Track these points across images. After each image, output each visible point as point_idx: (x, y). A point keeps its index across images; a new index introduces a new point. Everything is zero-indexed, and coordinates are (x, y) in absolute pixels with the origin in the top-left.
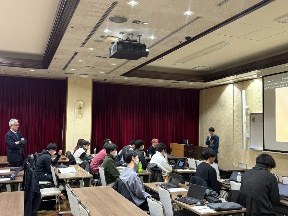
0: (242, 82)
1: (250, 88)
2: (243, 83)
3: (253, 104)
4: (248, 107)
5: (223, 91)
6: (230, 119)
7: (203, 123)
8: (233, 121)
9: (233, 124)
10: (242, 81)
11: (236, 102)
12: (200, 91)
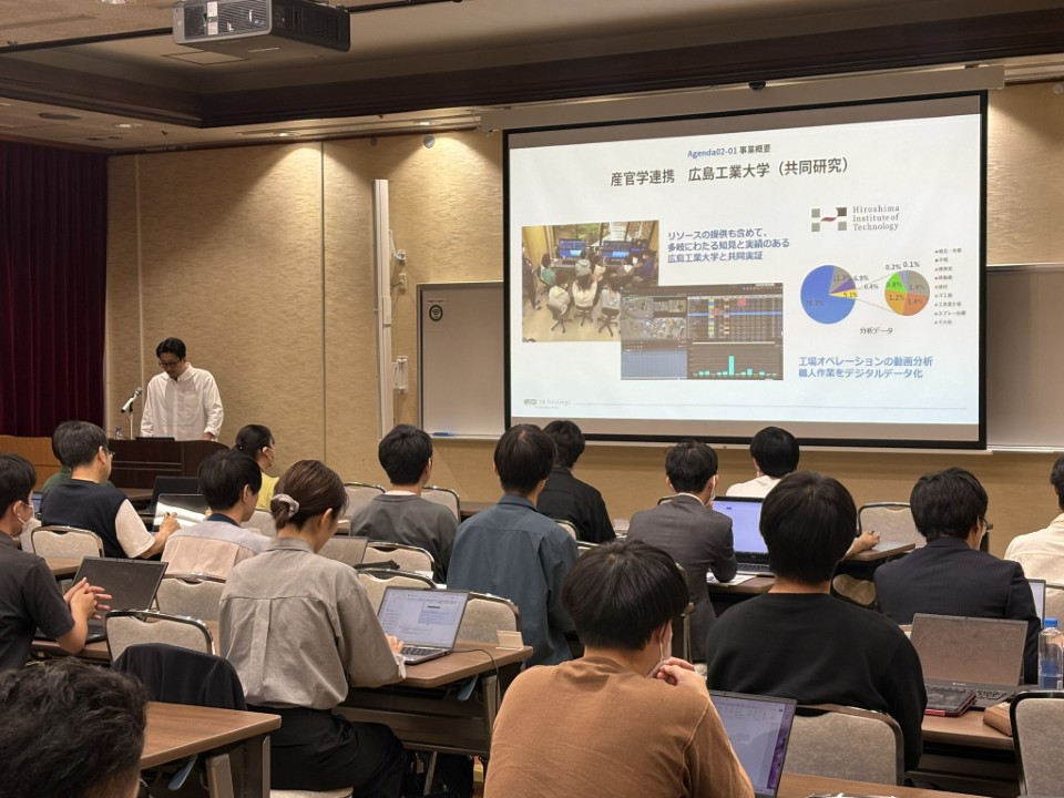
0: (368, 141)
1: (413, 170)
2: (374, 144)
3: (428, 244)
4: (403, 256)
5: (262, 175)
6: (300, 307)
7: (138, 327)
8: (320, 316)
9: (320, 328)
10: (373, 136)
11: (341, 232)
12: (111, 159)
